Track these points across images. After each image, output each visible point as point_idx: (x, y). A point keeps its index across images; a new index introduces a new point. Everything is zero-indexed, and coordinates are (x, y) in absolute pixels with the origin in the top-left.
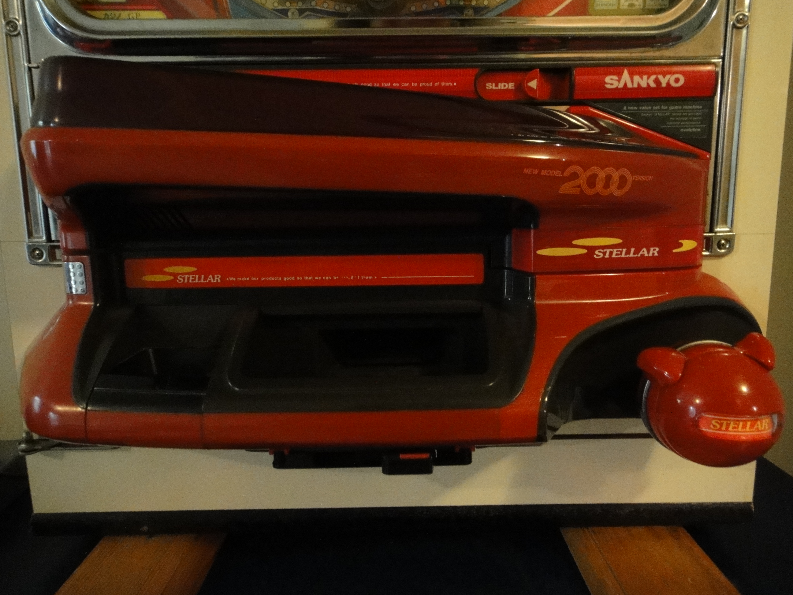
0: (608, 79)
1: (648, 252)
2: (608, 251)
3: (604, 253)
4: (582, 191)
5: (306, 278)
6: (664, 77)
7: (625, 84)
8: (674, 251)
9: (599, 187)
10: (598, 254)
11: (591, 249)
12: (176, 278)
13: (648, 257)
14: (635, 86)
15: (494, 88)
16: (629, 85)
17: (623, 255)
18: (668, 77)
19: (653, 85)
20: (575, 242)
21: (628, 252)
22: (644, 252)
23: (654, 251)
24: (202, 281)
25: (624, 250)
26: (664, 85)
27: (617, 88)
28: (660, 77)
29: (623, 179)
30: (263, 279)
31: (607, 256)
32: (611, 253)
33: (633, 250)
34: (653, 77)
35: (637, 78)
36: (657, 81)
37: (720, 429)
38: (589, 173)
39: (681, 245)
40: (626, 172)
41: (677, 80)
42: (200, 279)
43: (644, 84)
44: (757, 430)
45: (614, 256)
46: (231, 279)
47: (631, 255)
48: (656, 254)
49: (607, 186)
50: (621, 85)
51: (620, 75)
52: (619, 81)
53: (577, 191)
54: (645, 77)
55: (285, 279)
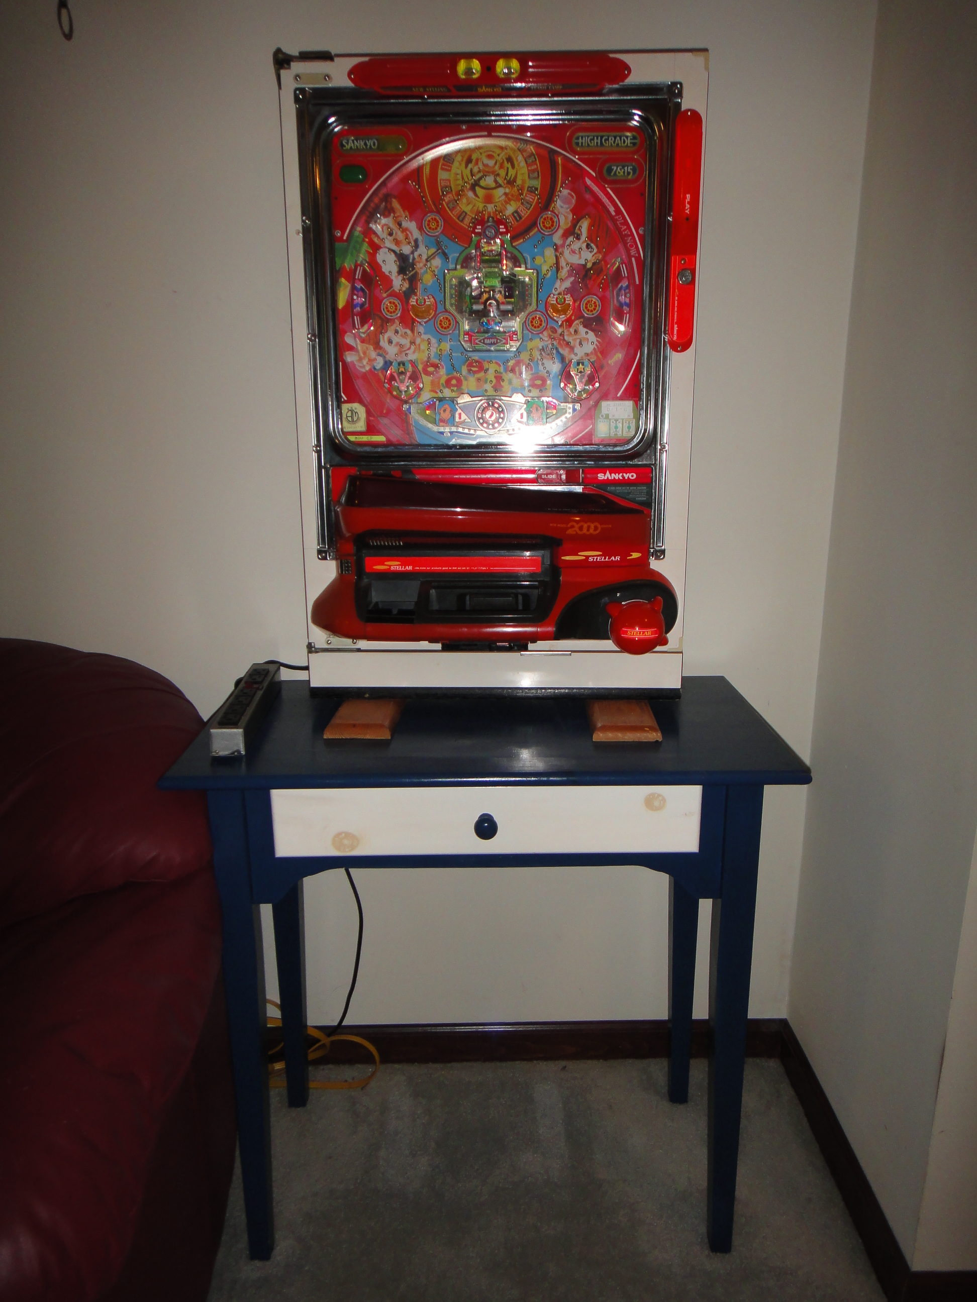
0: (599, 475)
1: (615, 558)
2: (595, 558)
3: (594, 559)
4: (577, 533)
5: (453, 568)
6: (626, 474)
7: (608, 478)
8: (628, 558)
9: (585, 531)
10: (591, 559)
11: (588, 557)
12: (390, 568)
13: (615, 561)
14: (613, 478)
15: (546, 477)
16: (610, 478)
17: (603, 560)
18: (628, 474)
19: (621, 478)
20: (579, 554)
21: (605, 558)
22: (613, 558)
23: (618, 558)
24: (403, 569)
25: (603, 557)
26: (626, 478)
27: (604, 479)
28: (624, 474)
29: (596, 528)
30: (432, 568)
31: (595, 560)
32: (597, 559)
33: (607, 557)
34: (621, 474)
35: (613, 475)
36: (623, 476)
37: (631, 635)
38: (579, 525)
39: (632, 555)
40: (597, 524)
41: (632, 476)
42: (402, 568)
43: (617, 478)
44: (645, 635)
45: (598, 560)
46: (417, 568)
47: (607, 560)
48: (619, 560)
49: (588, 530)
50: (606, 478)
51: (605, 474)
52: (605, 476)
53: (575, 533)
54: (617, 474)
55: (443, 568)
